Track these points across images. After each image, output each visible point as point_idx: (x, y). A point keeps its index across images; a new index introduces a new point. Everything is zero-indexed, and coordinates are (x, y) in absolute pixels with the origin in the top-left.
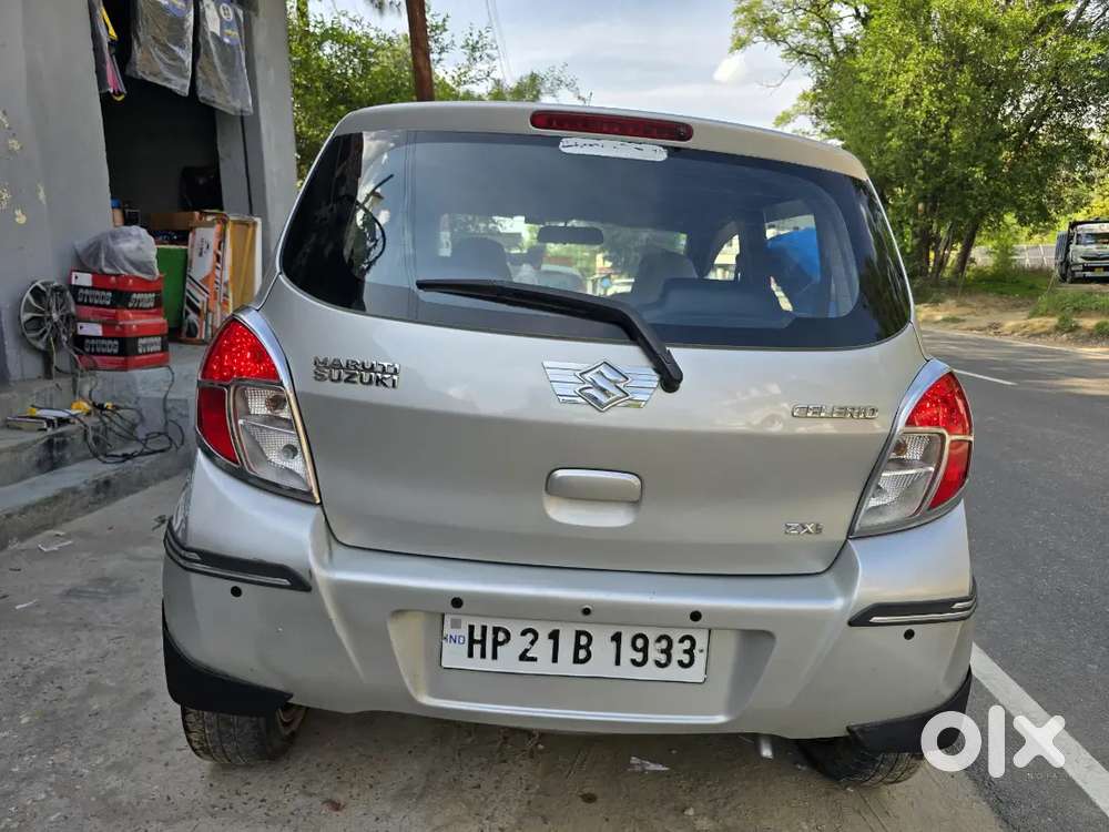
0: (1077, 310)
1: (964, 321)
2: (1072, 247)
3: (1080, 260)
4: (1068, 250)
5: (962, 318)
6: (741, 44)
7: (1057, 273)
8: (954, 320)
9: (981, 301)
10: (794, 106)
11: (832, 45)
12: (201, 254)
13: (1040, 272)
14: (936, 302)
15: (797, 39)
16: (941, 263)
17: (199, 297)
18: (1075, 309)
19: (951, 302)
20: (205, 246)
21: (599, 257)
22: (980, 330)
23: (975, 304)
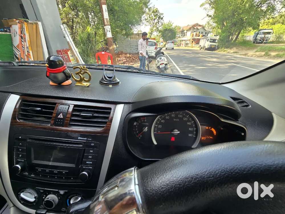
0: (270, 50)
1: (238, 53)
2: (258, 36)
3: (259, 39)
4: (257, 36)
5: (238, 52)
7: (252, 42)
8: (236, 52)
9: (241, 48)
12: (15, 36)
13: (249, 41)
14: (231, 48)
16: (232, 39)
17: (18, 53)
18: (269, 50)
19: (235, 48)
20: (16, 33)
21: (161, 38)
22: (243, 55)
23: (240, 49)
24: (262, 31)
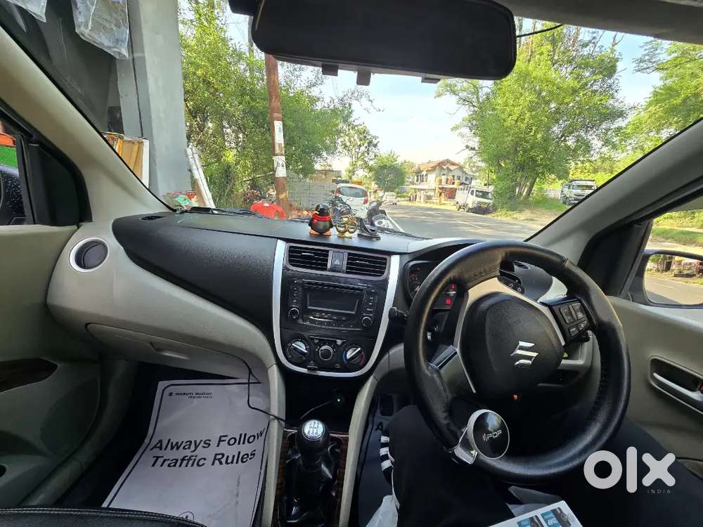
3: (573, 196)
7: (561, 202)
9: (541, 211)
11: (478, 98)
13: (554, 200)
15: (463, 95)
16: (520, 194)
21: (373, 183)
24: (576, 182)
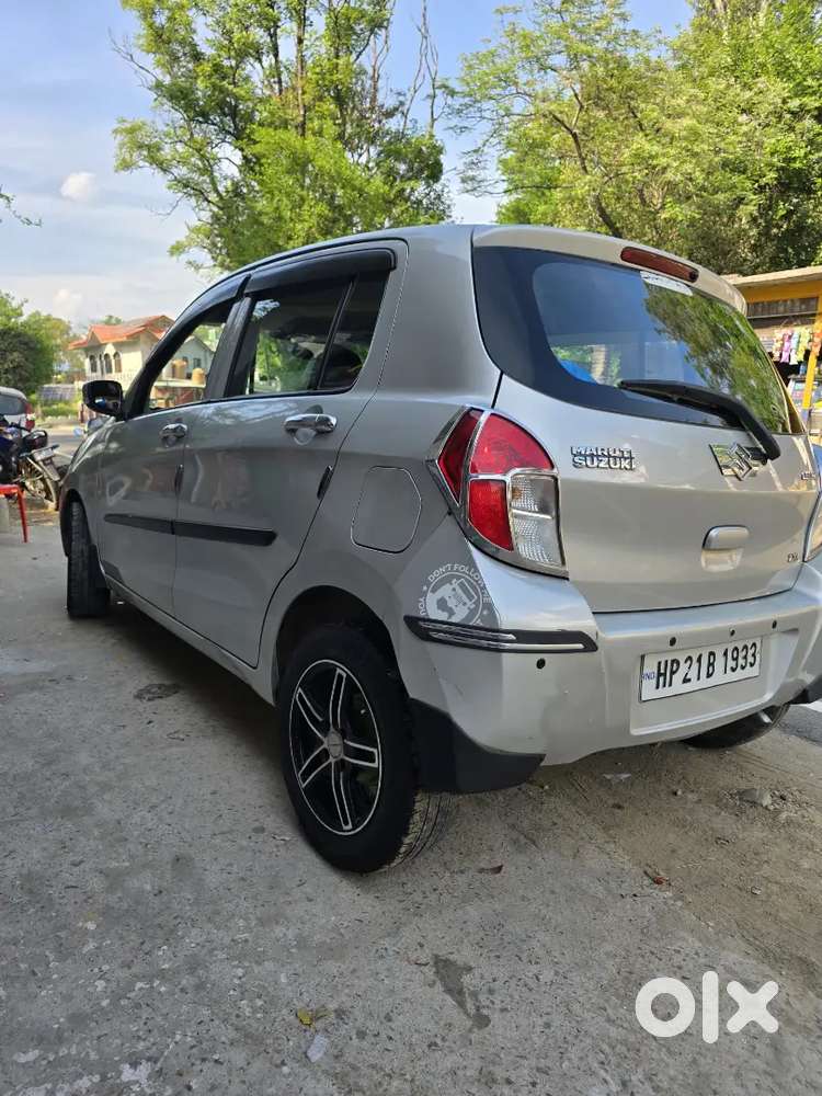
6: (126, 166)
10: (187, 237)
11: (214, 184)
15: (181, 171)
